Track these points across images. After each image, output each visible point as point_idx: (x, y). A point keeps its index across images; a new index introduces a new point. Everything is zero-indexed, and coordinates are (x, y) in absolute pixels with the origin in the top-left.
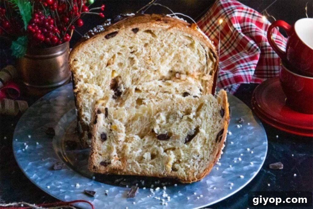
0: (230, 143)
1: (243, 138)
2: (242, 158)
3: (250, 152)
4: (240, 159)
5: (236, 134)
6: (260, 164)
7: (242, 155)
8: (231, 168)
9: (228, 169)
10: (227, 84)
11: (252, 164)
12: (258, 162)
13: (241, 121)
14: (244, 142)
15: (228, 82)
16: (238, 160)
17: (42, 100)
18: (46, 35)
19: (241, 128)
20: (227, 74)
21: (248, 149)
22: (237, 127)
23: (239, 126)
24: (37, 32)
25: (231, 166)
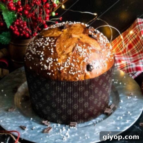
0: (119, 107)
1: (128, 105)
2: (123, 117)
3: (130, 114)
4: (121, 118)
5: (125, 102)
6: (133, 122)
7: (124, 115)
8: (114, 122)
9: (112, 123)
10: (130, 71)
11: (128, 122)
12: (132, 121)
13: (131, 94)
14: (128, 108)
15: (132, 70)
16: (120, 118)
17: (18, 70)
18: (21, 32)
19: (130, 99)
20: (132, 65)
21: (129, 112)
22: (127, 98)
23: (129, 98)
24: (15, 30)
25: (114, 121)
